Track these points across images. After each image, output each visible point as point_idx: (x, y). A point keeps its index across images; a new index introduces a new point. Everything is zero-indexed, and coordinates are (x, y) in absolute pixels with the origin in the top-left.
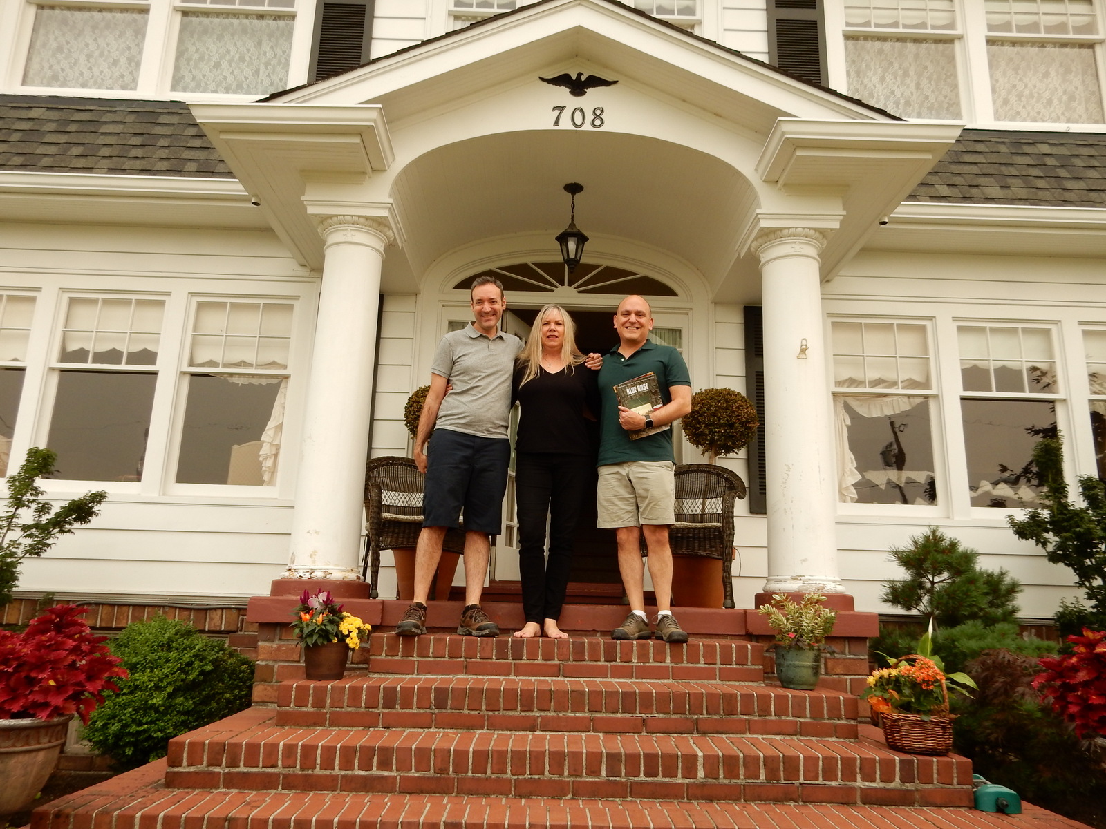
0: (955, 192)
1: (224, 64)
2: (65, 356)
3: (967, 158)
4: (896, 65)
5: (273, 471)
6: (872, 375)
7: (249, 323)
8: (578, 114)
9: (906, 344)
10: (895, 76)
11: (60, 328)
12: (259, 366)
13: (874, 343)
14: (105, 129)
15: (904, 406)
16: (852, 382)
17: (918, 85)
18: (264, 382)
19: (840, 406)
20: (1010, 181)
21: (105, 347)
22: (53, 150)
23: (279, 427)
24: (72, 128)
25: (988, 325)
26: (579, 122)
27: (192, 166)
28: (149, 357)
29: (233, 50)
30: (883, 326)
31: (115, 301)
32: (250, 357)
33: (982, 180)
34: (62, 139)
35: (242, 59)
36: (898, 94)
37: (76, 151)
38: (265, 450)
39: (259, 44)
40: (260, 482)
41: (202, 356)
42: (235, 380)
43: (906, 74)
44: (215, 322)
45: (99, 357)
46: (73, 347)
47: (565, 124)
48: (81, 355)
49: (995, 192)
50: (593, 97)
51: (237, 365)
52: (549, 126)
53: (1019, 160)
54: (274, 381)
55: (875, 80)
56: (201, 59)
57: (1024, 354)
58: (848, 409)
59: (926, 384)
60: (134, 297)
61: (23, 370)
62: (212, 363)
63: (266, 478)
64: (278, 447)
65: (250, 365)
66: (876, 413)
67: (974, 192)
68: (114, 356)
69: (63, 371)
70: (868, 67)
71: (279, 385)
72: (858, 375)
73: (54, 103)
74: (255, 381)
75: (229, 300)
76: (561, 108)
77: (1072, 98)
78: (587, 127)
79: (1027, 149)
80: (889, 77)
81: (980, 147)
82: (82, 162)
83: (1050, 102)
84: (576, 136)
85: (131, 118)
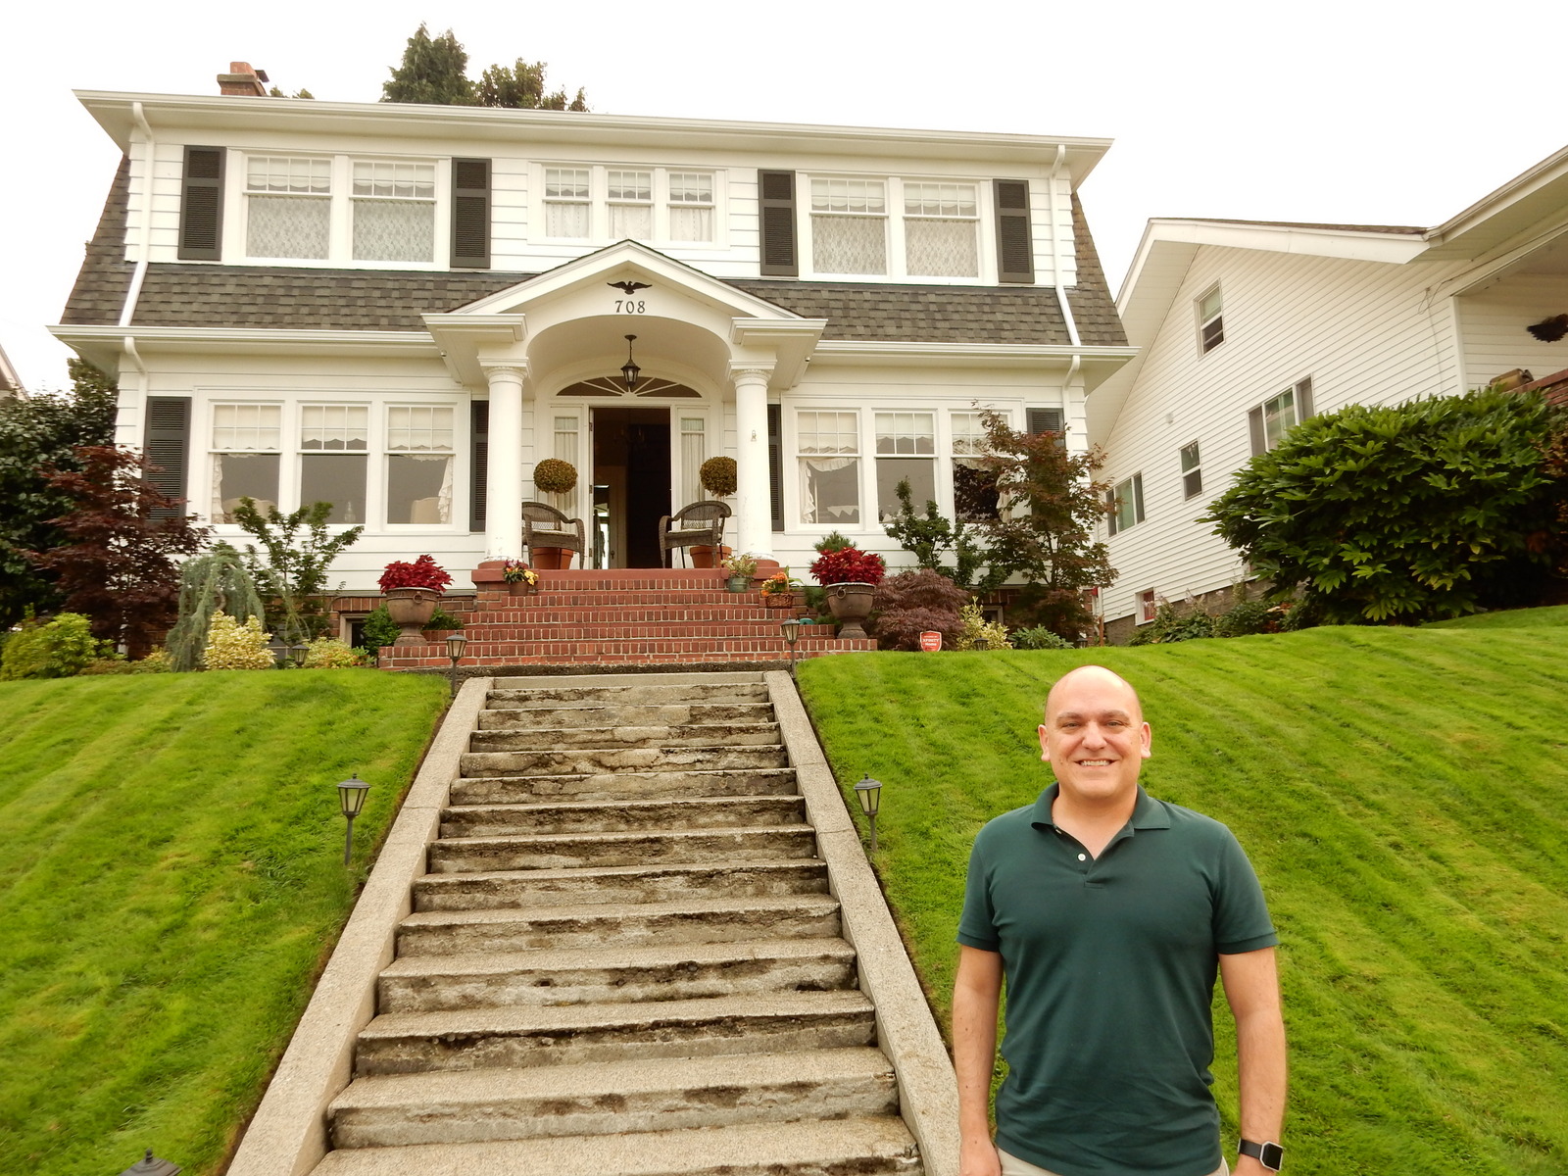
0: (868, 331)
1: (385, 236)
2: (305, 445)
3: (882, 306)
4: (848, 234)
5: (448, 515)
6: (825, 445)
7: (425, 421)
8: (630, 305)
9: (844, 425)
10: (848, 240)
11: (300, 427)
12: (434, 448)
13: (823, 425)
14: (319, 292)
15: (844, 464)
16: (811, 450)
17: (864, 247)
18: (436, 458)
19: (804, 465)
20: (904, 323)
21: (330, 438)
22: (288, 310)
23: (450, 487)
24: (296, 292)
25: (894, 412)
26: (630, 310)
27: (384, 321)
28: (362, 444)
29: (391, 226)
30: (829, 414)
31: (335, 408)
32: (427, 442)
33: (886, 322)
34: (292, 301)
35: (398, 233)
36: (849, 254)
37: (305, 310)
38: (442, 502)
39: (408, 220)
40: (438, 522)
41: (396, 443)
42: (417, 458)
43: (855, 239)
44: (402, 420)
45: (328, 445)
46: (309, 439)
47: (623, 311)
48: (315, 444)
49: (892, 330)
50: (638, 295)
51: (418, 448)
52: (614, 312)
53: (914, 307)
54: (443, 458)
55: (833, 245)
56: (369, 232)
57: (914, 430)
58: (810, 467)
59: (856, 451)
60: (346, 405)
61: (278, 454)
62: (401, 447)
63: (443, 519)
64: (450, 500)
65: (428, 448)
66: (827, 469)
67: (880, 331)
68: (337, 444)
69: (304, 454)
70: (829, 235)
71: (445, 461)
72: (813, 446)
73: (277, 272)
74: (430, 458)
75: (410, 406)
76: (620, 302)
77: (962, 257)
78: (635, 313)
79: (921, 299)
80: (843, 243)
81: (892, 298)
82: (311, 319)
83: (947, 260)
84: (629, 318)
85: (333, 284)
